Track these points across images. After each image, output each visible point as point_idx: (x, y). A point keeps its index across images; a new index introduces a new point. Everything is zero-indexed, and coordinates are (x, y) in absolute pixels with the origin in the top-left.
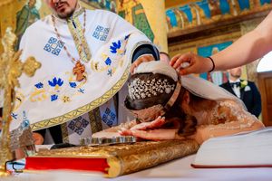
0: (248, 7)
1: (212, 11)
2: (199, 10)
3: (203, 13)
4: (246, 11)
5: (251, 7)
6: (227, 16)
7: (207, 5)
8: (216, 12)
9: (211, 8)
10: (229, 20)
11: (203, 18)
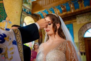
0: (78, 8)
1: (63, 10)
2: (57, 10)
3: (59, 11)
4: (77, 10)
5: (80, 8)
6: (69, 12)
7: (60, 7)
8: (64, 11)
9: (62, 9)
10: (70, 14)
11: (59, 13)
